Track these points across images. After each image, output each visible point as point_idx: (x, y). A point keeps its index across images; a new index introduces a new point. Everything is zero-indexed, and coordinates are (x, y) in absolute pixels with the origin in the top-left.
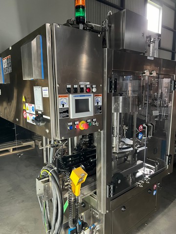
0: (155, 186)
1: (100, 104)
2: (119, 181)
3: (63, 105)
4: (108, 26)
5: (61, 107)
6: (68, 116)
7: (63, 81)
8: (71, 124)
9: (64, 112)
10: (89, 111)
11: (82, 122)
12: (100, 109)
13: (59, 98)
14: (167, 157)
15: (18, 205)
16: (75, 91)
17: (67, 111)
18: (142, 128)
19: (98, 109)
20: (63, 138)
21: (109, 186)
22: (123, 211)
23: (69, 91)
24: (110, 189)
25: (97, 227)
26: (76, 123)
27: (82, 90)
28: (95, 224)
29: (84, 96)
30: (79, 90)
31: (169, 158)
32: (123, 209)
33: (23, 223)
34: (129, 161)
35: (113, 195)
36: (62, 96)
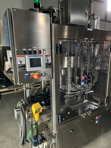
0: (97, 117)
1: (50, 61)
2: (69, 113)
3: (21, 62)
4: (61, 8)
5: (20, 63)
6: (25, 69)
7: (20, 46)
8: (28, 74)
9: (22, 67)
10: (41, 66)
11: (36, 73)
12: (50, 65)
13: (18, 58)
14: (106, 98)
15: (13, 123)
16: (30, 53)
17: (24, 66)
18: (84, 78)
19: (48, 65)
20: (22, 84)
21: (58, 116)
22: (71, 132)
23: (25, 53)
24: (58, 118)
25: (53, 141)
26: (31, 74)
27: (35, 52)
28: (52, 139)
29: (37, 56)
30: (33, 52)
31: (107, 99)
32: (71, 131)
33: (14, 134)
34: (79, 100)
35: (61, 122)
36: (20, 56)
